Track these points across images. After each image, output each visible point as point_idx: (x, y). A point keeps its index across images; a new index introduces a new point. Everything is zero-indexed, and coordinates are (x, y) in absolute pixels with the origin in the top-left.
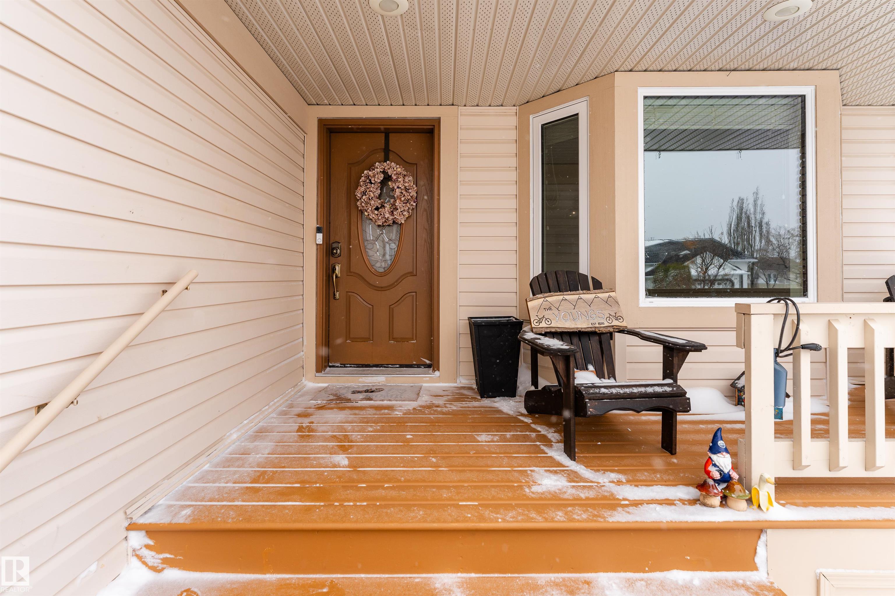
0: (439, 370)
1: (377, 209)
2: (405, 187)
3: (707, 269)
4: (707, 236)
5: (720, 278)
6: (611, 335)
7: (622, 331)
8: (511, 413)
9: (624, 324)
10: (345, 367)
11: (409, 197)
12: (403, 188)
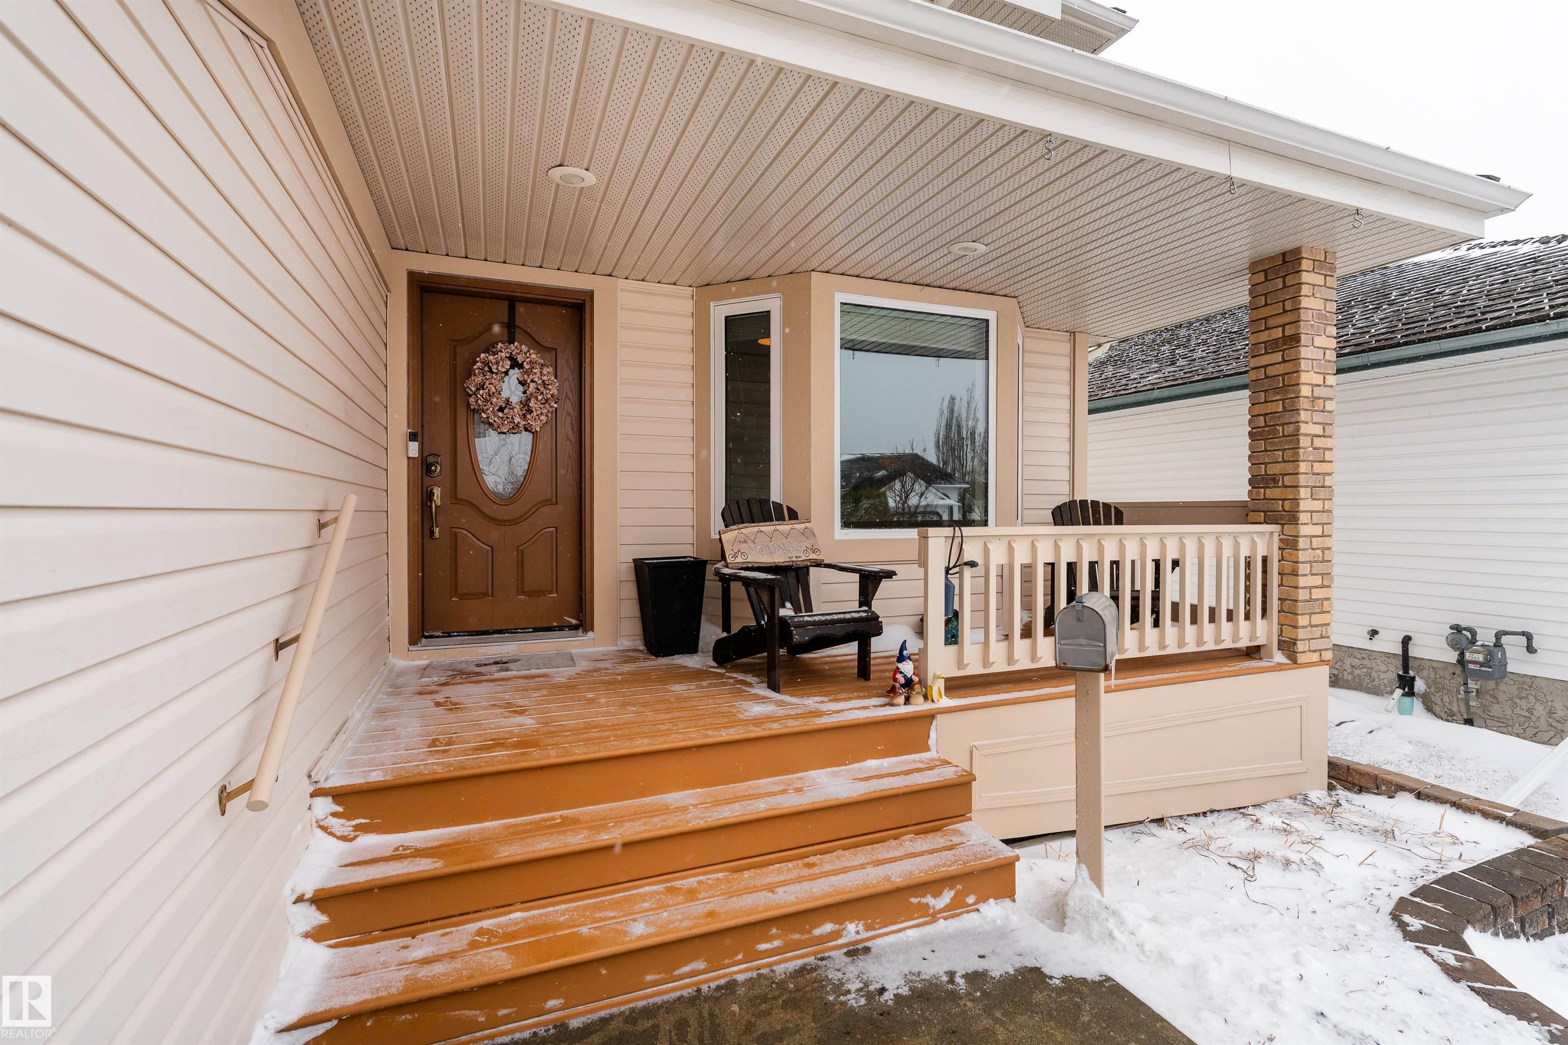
0: (593, 630)
1: (501, 409)
2: (543, 382)
3: (907, 497)
4: (908, 451)
5: (922, 509)
6: (807, 568)
7: (819, 564)
8: (699, 666)
9: (820, 557)
10: (450, 636)
11: (549, 396)
12: (540, 382)
